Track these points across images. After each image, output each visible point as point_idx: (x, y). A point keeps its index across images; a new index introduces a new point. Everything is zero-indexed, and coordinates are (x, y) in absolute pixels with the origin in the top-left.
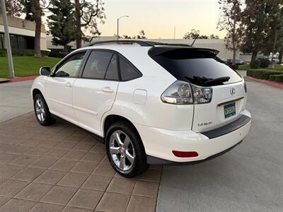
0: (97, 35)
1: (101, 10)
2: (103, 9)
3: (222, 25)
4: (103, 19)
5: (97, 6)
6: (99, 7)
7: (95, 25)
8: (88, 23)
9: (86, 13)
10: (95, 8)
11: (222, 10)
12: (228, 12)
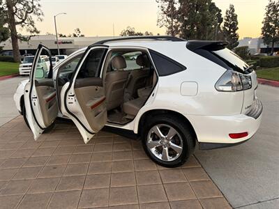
0: (35, 34)
1: (37, 7)
2: (39, 5)
3: (161, 22)
4: (41, 16)
5: (32, 3)
6: (35, 3)
7: (32, 23)
8: (23, 21)
9: (20, 10)
10: (30, 5)
11: (160, 9)
12: (165, 10)
